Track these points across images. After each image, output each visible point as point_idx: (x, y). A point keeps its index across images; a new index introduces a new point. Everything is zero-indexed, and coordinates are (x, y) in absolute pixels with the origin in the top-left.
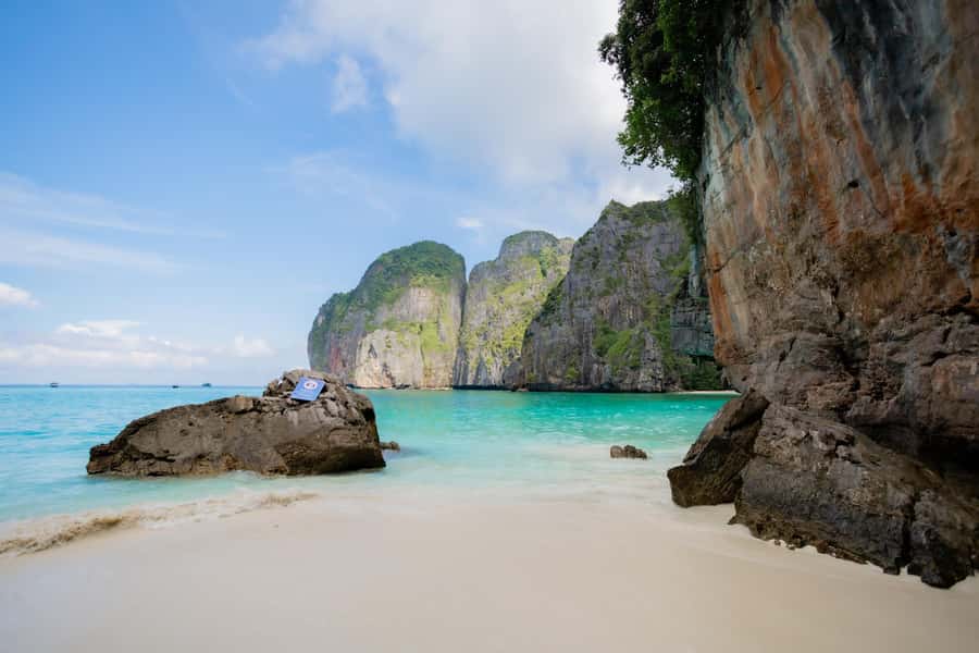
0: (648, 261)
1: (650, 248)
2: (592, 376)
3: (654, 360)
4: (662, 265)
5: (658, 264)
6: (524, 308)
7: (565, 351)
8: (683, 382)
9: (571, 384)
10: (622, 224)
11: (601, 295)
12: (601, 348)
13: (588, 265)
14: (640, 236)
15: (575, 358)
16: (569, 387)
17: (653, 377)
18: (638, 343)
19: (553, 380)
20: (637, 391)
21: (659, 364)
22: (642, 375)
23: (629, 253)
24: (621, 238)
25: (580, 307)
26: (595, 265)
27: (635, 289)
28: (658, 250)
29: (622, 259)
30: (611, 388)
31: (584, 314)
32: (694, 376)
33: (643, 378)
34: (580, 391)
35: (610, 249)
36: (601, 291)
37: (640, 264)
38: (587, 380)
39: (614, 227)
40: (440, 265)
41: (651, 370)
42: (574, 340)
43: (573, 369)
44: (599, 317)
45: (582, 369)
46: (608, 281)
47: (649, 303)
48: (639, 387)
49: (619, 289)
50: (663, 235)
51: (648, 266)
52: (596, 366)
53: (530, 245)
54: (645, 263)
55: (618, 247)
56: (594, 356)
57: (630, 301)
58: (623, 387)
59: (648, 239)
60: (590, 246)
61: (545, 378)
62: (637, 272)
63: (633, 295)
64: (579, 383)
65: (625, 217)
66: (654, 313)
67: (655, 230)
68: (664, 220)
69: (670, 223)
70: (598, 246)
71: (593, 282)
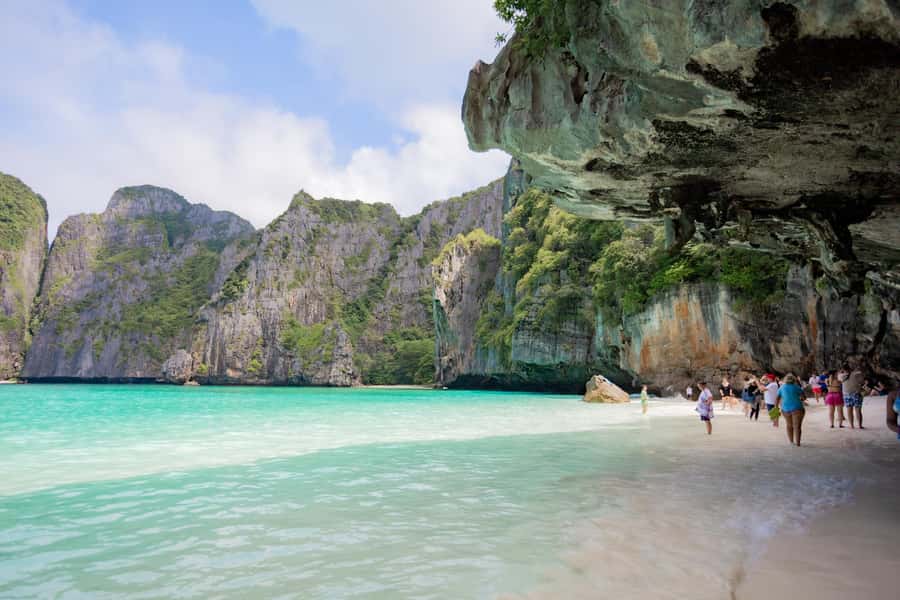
0: (334, 258)
1: (336, 246)
2: (277, 370)
3: (347, 356)
4: (346, 265)
5: (342, 262)
6: (153, 283)
7: (247, 342)
8: (362, 377)
9: (252, 378)
10: (312, 217)
11: (290, 287)
12: (289, 341)
13: (277, 254)
14: (329, 233)
15: (258, 350)
16: (250, 381)
17: (344, 372)
18: (331, 339)
19: (230, 373)
20: (329, 385)
21: (350, 360)
22: (334, 370)
23: (318, 248)
24: (311, 232)
25: (266, 296)
26: (284, 255)
27: (321, 284)
28: (343, 249)
29: (311, 252)
30: (302, 382)
31: (272, 304)
32: (372, 372)
33: (336, 372)
34: (262, 385)
35: (301, 241)
36: (290, 283)
37: (327, 260)
38: (271, 373)
39: (305, 218)
40: (10, 207)
41: (342, 366)
42: (259, 331)
43: (255, 361)
44: (287, 309)
45: (265, 361)
46: (297, 273)
47: (332, 299)
48: (331, 381)
49: (306, 284)
50: (349, 236)
51: (334, 262)
52: (281, 359)
53: (152, 203)
54: (331, 260)
55: (308, 240)
56: (281, 349)
57: (316, 296)
58: (314, 381)
59: (336, 236)
60: (280, 234)
61: (221, 370)
62: (323, 268)
63: (320, 290)
64: (261, 377)
65: (316, 212)
66: (338, 310)
67: (343, 229)
68: (350, 221)
69: (355, 225)
70: (290, 237)
71: (282, 272)
